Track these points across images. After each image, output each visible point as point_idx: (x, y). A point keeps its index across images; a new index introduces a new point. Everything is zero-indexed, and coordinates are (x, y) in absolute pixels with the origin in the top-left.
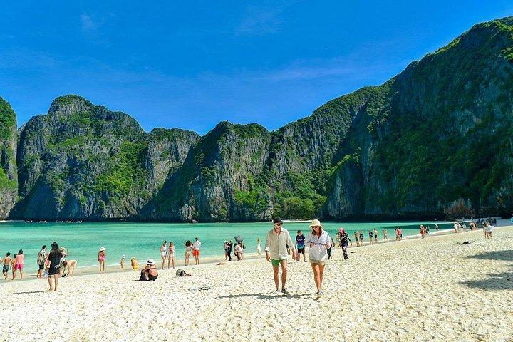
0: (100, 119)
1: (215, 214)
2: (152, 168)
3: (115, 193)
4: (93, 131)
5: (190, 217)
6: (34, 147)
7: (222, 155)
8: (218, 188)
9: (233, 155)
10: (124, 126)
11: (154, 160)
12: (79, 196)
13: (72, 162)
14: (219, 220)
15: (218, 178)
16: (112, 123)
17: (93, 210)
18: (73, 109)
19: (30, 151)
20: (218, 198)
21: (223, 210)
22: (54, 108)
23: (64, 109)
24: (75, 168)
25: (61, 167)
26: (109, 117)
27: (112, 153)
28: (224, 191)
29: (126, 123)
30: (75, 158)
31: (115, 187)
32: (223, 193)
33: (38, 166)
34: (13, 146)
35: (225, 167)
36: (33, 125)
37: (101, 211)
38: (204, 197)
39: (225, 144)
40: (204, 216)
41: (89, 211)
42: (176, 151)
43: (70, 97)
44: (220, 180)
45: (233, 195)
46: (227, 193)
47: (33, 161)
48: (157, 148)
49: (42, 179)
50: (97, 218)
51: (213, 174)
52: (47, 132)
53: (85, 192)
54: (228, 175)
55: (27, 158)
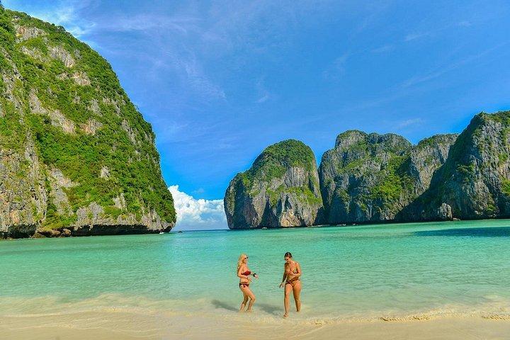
0: (373, 143)
1: (480, 211)
2: (417, 174)
3: (388, 199)
4: (370, 153)
5: (450, 215)
6: (328, 173)
7: (478, 148)
8: (479, 184)
9: (494, 146)
10: (393, 144)
11: (418, 167)
12: (360, 204)
13: (352, 179)
14: (486, 216)
15: (477, 173)
16: (383, 144)
17: (372, 214)
18: (351, 141)
19: (327, 178)
20: (481, 193)
21: (488, 204)
22: (338, 143)
23: (344, 142)
24: (355, 185)
25: (345, 184)
26: (380, 140)
27: (382, 168)
28: (488, 185)
29: (395, 141)
30: (354, 176)
31: (387, 194)
32: (487, 189)
33: (333, 185)
34: (316, 175)
35: (485, 160)
36: (325, 157)
37: (379, 214)
38: (463, 194)
39: (480, 139)
40: (466, 212)
41: (369, 215)
42: (440, 155)
43: (348, 132)
44: (480, 175)
45: (501, 189)
46: (493, 189)
47: (329, 183)
48: (419, 157)
49: (335, 194)
50: (376, 220)
51: (470, 170)
52: (336, 160)
53: (364, 201)
54: (491, 168)
55: (326, 182)
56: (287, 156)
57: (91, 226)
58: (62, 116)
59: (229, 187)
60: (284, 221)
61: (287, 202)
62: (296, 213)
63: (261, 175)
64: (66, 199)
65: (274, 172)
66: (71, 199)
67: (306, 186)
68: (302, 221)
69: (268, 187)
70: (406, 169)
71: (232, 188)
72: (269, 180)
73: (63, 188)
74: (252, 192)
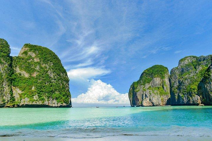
0: (200, 61)
12: (181, 95)
17: (187, 100)
22: (179, 64)
23: (183, 63)
26: (204, 60)
31: (194, 90)
36: (172, 72)
37: (189, 100)
38: (206, 90)
40: (208, 101)
41: (185, 101)
43: (185, 58)
52: (177, 72)
53: (183, 93)
55: (172, 84)
56: (152, 73)
57: (24, 105)
58: (25, 72)
59: (130, 88)
60: (144, 104)
61: (146, 95)
62: (150, 100)
63: (141, 83)
64: (19, 97)
65: (147, 81)
66: (20, 97)
67: (161, 87)
68: (153, 103)
69: (144, 88)
71: (131, 88)
72: (144, 85)
73: (19, 94)
74: (137, 90)
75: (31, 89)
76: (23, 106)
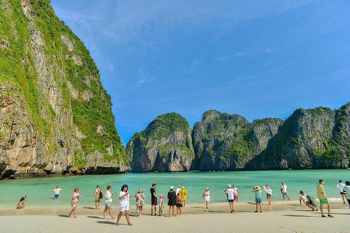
0: (226, 119)
1: (303, 164)
2: (257, 141)
3: (240, 156)
4: (224, 125)
5: (287, 166)
6: (198, 137)
7: (301, 128)
8: (303, 149)
9: (309, 128)
10: (238, 121)
11: (258, 136)
12: (222, 158)
13: (216, 141)
14: (306, 168)
15: (301, 142)
16: (232, 120)
17: (230, 164)
18: (212, 117)
19: (197, 139)
20: (304, 154)
21: (307, 161)
22: (204, 118)
23: (208, 117)
24: (218, 145)
25: (211, 145)
26: (230, 118)
27: (235, 135)
28: (307, 150)
29: (239, 119)
30: (218, 140)
31: (239, 152)
32: (306, 152)
33: (201, 145)
34: (190, 137)
35: (305, 135)
36: (196, 126)
37: (234, 165)
38: (294, 154)
39: (302, 123)
40: (295, 165)
42: (270, 130)
43: (210, 111)
44: (303, 144)
45: (314, 152)
46: (310, 152)
47: (199, 143)
48: (259, 130)
49: (204, 150)
50: (233, 169)
51: (297, 140)
52: (203, 128)
53: (225, 156)
54: (308, 140)
55: (196, 142)
56: (172, 124)
57: (96, 168)
58: (71, 86)
59: (130, 142)
60: (173, 167)
61: (175, 154)
62: (181, 162)
63: (154, 135)
64: (80, 147)
65: (163, 134)
66: (83, 147)
67: (184, 145)
68: (184, 167)
69: (158, 144)
70: (250, 137)
71: (132, 143)
72: (159, 139)
73: (78, 139)
74: (148, 146)
75: (95, 130)
76: (91, 172)
